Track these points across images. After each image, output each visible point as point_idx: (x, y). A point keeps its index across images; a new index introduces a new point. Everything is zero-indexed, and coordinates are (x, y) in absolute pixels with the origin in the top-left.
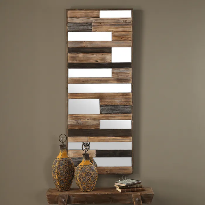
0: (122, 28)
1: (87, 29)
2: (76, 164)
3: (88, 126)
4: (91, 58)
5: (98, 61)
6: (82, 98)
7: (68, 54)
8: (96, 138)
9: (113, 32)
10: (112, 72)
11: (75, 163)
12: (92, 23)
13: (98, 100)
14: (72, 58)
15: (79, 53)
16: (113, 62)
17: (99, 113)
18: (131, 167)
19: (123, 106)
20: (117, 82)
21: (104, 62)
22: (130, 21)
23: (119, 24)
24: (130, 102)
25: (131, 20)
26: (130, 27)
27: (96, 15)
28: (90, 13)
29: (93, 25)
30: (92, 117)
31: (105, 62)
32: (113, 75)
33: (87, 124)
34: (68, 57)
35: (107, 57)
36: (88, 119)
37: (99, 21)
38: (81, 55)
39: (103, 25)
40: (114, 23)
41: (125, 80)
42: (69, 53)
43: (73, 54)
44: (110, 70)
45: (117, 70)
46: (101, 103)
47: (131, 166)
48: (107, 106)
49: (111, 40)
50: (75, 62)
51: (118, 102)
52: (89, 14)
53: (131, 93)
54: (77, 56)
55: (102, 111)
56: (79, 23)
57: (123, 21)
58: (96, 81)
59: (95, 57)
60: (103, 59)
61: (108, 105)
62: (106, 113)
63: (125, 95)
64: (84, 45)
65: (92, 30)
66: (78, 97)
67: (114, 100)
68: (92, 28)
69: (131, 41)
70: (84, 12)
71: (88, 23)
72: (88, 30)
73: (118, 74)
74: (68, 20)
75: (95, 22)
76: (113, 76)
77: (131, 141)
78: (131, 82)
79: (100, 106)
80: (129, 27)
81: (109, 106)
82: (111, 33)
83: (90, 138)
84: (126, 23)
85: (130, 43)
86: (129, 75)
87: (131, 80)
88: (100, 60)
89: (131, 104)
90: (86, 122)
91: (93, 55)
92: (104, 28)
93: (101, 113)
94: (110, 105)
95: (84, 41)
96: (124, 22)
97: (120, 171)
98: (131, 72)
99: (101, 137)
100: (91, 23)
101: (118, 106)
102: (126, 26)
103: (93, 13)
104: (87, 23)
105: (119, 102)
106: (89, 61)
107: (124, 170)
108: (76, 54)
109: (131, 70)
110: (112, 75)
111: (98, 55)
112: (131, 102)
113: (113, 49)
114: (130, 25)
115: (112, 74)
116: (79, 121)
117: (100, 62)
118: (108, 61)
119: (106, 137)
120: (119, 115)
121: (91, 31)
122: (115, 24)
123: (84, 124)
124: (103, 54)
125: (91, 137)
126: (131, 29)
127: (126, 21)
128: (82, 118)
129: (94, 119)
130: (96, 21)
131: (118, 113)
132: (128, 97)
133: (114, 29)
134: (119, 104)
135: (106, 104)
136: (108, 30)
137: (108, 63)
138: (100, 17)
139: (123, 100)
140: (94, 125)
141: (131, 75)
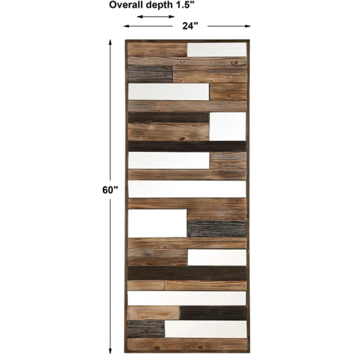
0: (228, 76)
1: (163, 77)
2: (142, 333)
3: (165, 259)
4: (171, 133)
5: (184, 138)
6: (153, 207)
7: (129, 124)
8: (179, 283)
9: (212, 84)
10: (210, 159)
11: (141, 331)
12: (174, 67)
13: (185, 211)
14: (135, 131)
15: (149, 123)
16: (211, 139)
17: (185, 236)
18: (245, 339)
19: (230, 224)
20: (219, 178)
21: (195, 140)
22: (243, 64)
23: (223, 69)
24: (243, 216)
26: (245, 75)
27: (182, 51)
28: (171, 47)
29: (175, 71)
30: (172, 243)
31: (197, 140)
32: (213, 164)
33: (164, 256)
34: (129, 131)
35: (201, 130)
36: (165, 247)
37: (185, 63)
38: (152, 127)
39: (193, 70)
40: (213, 66)
41: (233, 175)
43: (139, 124)
44: (206, 155)
45: (218, 156)
46: (190, 216)
48: (200, 222)
49: (207, 99)
50: (141, 139)
51: (220, 215)
52: (168, 49)
53: (246, 199)
54: (146, 128)
55: (192, 231)
56: (149, 67)
57: (231, 62)
58: (181, 175)
59: (179, 131)
60: (194, 135)
61: (203, 222)
62: (198, 237)
63: (234, 202)
64: (158, 108)
65: (172, 79)
66: (146, 206)
67: (213, 212)
68: (173, 76)
69: (245, 100)
70: (157, 47)
71: (166, 66)
72: (165, 81)
73: (221, 162)
74: (129, 60)
75: (177, 65)
76: (211, 167)
77: (246, 289)
78: (246, 179)
79: (187, 222)
80: (242, 74)
81: (205, 223)
82: (207, 85)
83: (168, 284)
84: (236, 67)
85: (245, 104)
86: (241, 165)
87: (245, 173)
88: (189, 136)
89: (246, 219)
90: (161, 252)
91: (174, 127)
92: (196, 76)
93: (189, 235)
94: (207, 222)
95: (159, 101)
96: (232, 65)
97: (225, 346)
98: (246, 160)
99: (190, 281)
100: (172, 67)
101: (222, 222)
102: (236, 72)
103: (175, 47)
104: (164, 67)
105: (222, 215)
106: (168, 138)
107: (232, 344)
108: (144, 125)
109: (246, 155)
110: (210, 165)
111: (183, 126)
112: (246, 216)
113: (212, 115)
114: (244, 69)
115: (210, 161)
116: (150, 251)
117: (187, 139)
118: (203, 139)
119: (199, 282)
120: (224, 239)
121: (172, 82)
122: (217, 69)
123: (158, 255)
124: (193, 126)
125: (170, 282)
126: (246, 79)
127: (236, 62)
128: (153, 246)
129: (177, 247)
130: (180, 63)
131: (221, 236)
132: (239, 206)
133: (214, 79)
134: (222, 218)
135: (198, 218)
136: (203, 80)
137: (202, 142)
138: (188, 56)
139: (230, 212)
140: (177, 258)
141: (245, 164)
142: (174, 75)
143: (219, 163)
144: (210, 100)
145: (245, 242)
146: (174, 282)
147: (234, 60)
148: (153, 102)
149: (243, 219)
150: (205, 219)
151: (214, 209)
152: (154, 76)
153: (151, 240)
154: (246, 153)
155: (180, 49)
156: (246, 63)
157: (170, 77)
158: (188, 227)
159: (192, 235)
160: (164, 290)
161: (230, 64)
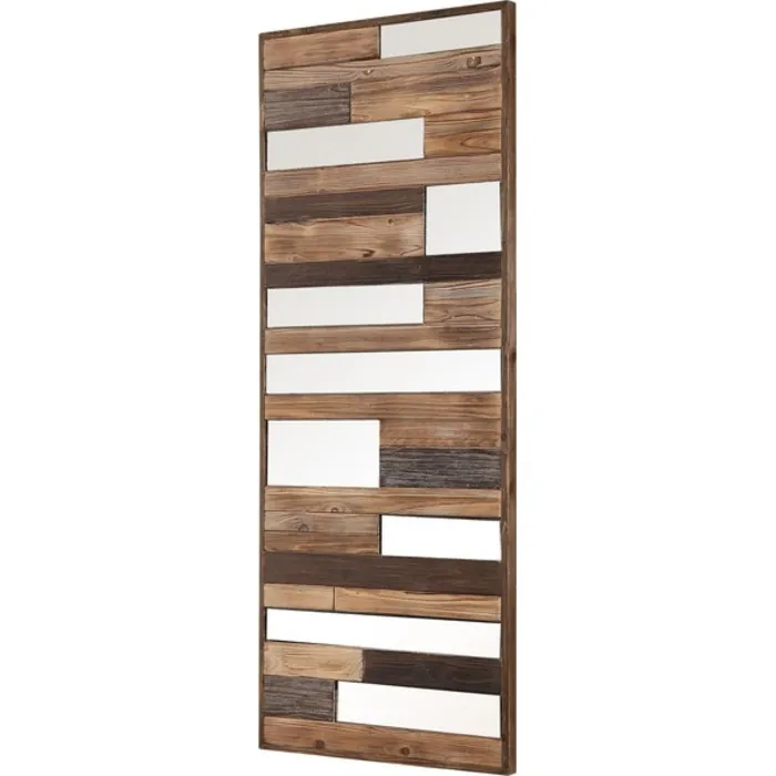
0: (462, 94)
1: (331, 112)
2: (292, 706)
3: (337, 537)
4: (347, 241)
5: (372, 252)
6: (313, 415)
7: (267, 226)
8: (363, 594)
9: (430, 118)
10: (425, 300)
11: (289, 703)
12: (353, 87)
13: (376, 423)
14: (280, 242)
15: (304, 221)
16: (431, 251)
17: (375, 483)
18: (497, 739)
19: (466, 455)
20: (446, 345)
21: (394, 255)
22: (494, 62)
23: (450, 80)
24: (494, 437)
25: (500, 53)
26: (496, 90)
27: (365, 47)
28: (343, 40)
29: (357, 95)
30: (347, 500)
31: (398, 255)
32: (430, 310)
33: (332, 530)
34: (266, 240)
35: (408, 229)
36: (335, 511)
37: (375, 75)
38: (309, 230)
39: (390, 90)
40: (434, 74)
41: (475, 336)
42: (269, 223)
43: (285, 225)
44: (417, 290)
45: (444, 291)
46: (384, 438)
47: (498, 735)
48: (405, 450)
49: (421, 155)
50: (289, 259)
51: (446, 434)
52: (343, 45)
53: (499, 395)
54: (297, 233)
55: (388, 473)
56: (304, 90)
57: (469, 60)
58: (366, 339)
59: (364, 237)
60: (392, 243)
61: (410, 450)
62: (402, 486)
63: (475, 401)
64: (319, 185)
65: (349, 114)
66: (292, 413)
67: (429, 427)
68: (350, 106)
69: (498, 151)
71: (336, 85)
72: (335, 119)
73: (451, 306)
74: (266, 80)
75: (360, 81)
76: (428, 319)
77: (499, 617)
78: (500, 344)
79: (381, 450)
80: (489, 87)
81: (414, 454)
82: (421, 120)
84: (480, 72)
85: (496, 161)
86: (489, 312)
87: (500, 333)
88: (383, 246)
89: (499, 444)
90: (326, 520)
91: (352, 226)
92: (397, 102)
93: (383, 483)
94: (419, 450)
95: (322, 168)
96: (470, 67)
97: (457, 754)
98: (500, 298)
99: (383, 592)
100: (348, 85)
101: (448, 451)
102: (479, 85)
103: (352, 38)
104: (334, 87)
105: (452, 435)
106: (341, 253)
107: (472, 751)
108: (294, 225)
109: (500, 286)
110: (425, 314)
111: (373, 223)
112: (499, 437)
114: (497, 76)
115: (425, 306)
116: (307, 517)
117: (379, 254)
118: (412, 251)
119: (401, 594)
120: (453, 492)
121: (349, 122)
122: (438, 82)
123: (322, 528)
124: (390, 221)
125: (344, 591)
126: (500, 99)
127: (479, 60)
128: (312, 505)
129: (357, 510)
130: (364, 76)
131: (448, 484)
132: (485, 413)
133: (433, 104)
134: (450, 442)
135: (401, 442)
136: (410, 111)
137: (409, 258)
138: (383, 56)
139: (467, 426)
140: (356, 536)
141: (499, 309)
142: (353, 104)
143: (444, 307)
144: (426, 157)
145: (495, 500)
146: (352, 592)
147: (473, 56)
148: (312, 172)
149: (494, 445)
150: (416, 443)
151: (430, 420)
152: (315, 111)
153: (305, 492)
154: (499, 281)
155: (367, 41)
156: (500, 60)
157: (344, 109)
158: (381, 461)
159: (388, 481)
160: (333, 611)
161: (465, 66)
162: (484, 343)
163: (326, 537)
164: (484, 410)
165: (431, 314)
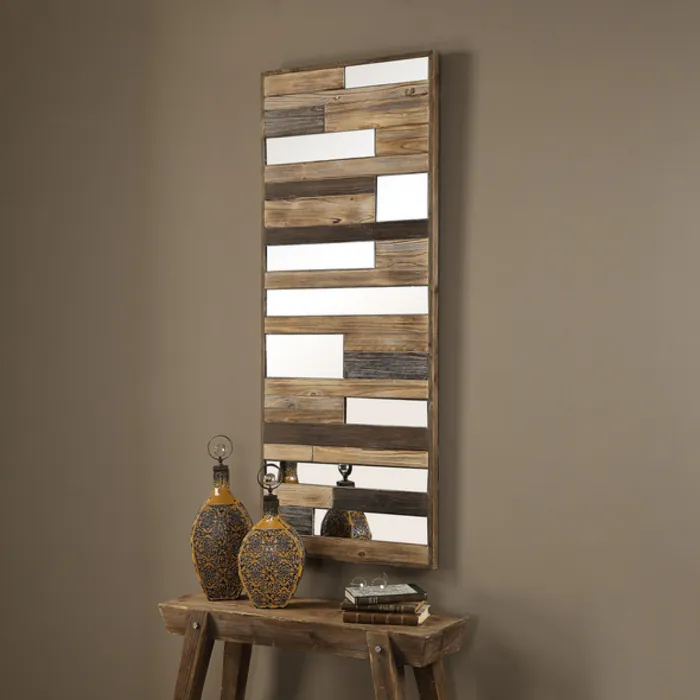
0: (401, 114)
1: (311, 125)
3: (313, 413)
4: (322, 212)
5: (339, 220)
7: (266, 202)
9: (378, 130)
10: (376, 253)
12: (326, 107)
13: (341, 336)
14: (274, 213)
15: (292, 199)
16: (381, 218)
17: (340, 375)
18: (425, 546)
19: (405, 357)
20: (388, 283)
21: (354, 222)
22: (424, 92)
23: (392, 104)
24: (423, 344)
25: (428, 85)
26: (425, 111)
27: (335, 81)
28: (320, 76)
29: (328, 114)
30: (323, 388)
31: (357, 222)
32: (380, 259)
33: (312, 408)
34: (266, 212)
35: (364, 205)
36: (313, 395)
37: (340, 100)
38: (295, 205)
39: (352, 110)
40: (381, 100)
41: (410, 277)
42: (268, 200)
43: (278, 202)
44: (367, 247)
45: (388, 245)
46: (347, 346)
47: (426, 543)
48: (362, 354)
49: (373, 154)
50: (281, 225)
51: (390, 343)
52: (319, 80)
53: (428, 317)
54: (287, 207)
55: (350, 369)
56: (292, 110)
57: (406, 91)
58: (335, 279)
59: (333, 210)
60: (353, 214)
61: (366, 354)
62: (360, 378)
63: (411, 321)
64: (303, 175)
65: (323, 127)
67: (379, 338)
68: (323, 120)
69: (425, 152)
70: (305, 77)
71: (314, 107)
73: (392, 256)
74: (265, 103)
75: (330, 104)
76: (377, 265)
77: (427, 465)
78: (427, 282)
79: (345, 353)
80: (421, 108)
81: (368, 356)
82: (372, 132)
83: (318, 451)
84: (414, 99)
85: (425, 158)
86: (420, 261)
87: (427, 274)
88: (348, 216)
89: (427, 349)
90: (307, 401)
91: (325, 202)
92: (357, 118)
93: (346, 375)
94: (371, 354)
95: (305, 163)
96: (407, 95)
97: (396, 555)
98: (427, 251)
99: (347, 449)
100: (323, 107)
101: (392, 354)
102: (413, 107)
103: (325, 75)
104: (313, 109)
105: (393, 344)
106: (318, 221)
107: (408, 553)
108: (285, 201)
109: (428, 243)
110: (376, 262)
111: (340, 201)
112: (427, 345)
113: (383, 182)
114: (425, 101)
115: (376, 256)
116: (293, 399)
117: (344, 221)
118: (365, 220)
119: (359, 450)
120: (395, 382)
121: (323, 132)
122: (385, 105)
123: (305, 406)
124: (352, 199)
125: (320, 448)
126: (428, 116)
127: (413, 90)
128: (298, 391)
129: (329, 394)
130: (334, 101)
131: (392, 376)
132: (417, 328)
133: (382, 120)
134: (393, 349)
135: (359, 348)
136: (366, 124)
137: (366, 224)
138: (347, 87)
139: (405, 338)
140: (330, 411)
141: (427, 259)
142: (326, 120)
143: (389, 257)
144: (376, 156)
145: (425, 387)
146: (325, 450)
147: (410, 88)
148: (297, 166)
149: (423, 350)
150: (369, 349)
151: (380, 334)
152: (299, 124)
153: (292, 382)
154: (427, 240)
155: (336, 77)
156: (428, 91)
157: (321, 123)
158: (344, 361)
159: (350, 375)
160: (312, 462)
161: (404, 94)
162: (417, 282)
163: (307, 412)
164: (416, 326)
165: (380, 262)
